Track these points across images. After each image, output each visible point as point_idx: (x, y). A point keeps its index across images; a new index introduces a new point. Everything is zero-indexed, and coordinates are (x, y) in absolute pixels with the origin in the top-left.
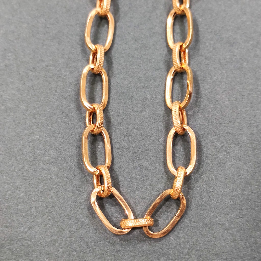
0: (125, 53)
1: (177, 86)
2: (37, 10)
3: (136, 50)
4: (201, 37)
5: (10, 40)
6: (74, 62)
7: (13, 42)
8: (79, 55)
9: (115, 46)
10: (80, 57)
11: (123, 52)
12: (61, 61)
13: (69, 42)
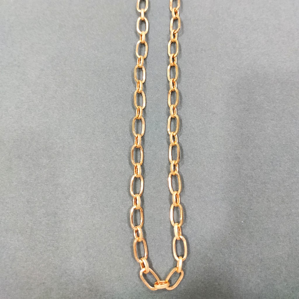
0: (150, 195)
1: (175, 212)
2: (105, 173)
3: (154, 193)
4: (185, 185)
5: (94, 191)
6: (126, 201)
7: (95, 192)
8: (127, 197)
9: (144, 191)
10: (128, 198)
11: (149, 195)
12: (119, 201)
13: (122, 190)
